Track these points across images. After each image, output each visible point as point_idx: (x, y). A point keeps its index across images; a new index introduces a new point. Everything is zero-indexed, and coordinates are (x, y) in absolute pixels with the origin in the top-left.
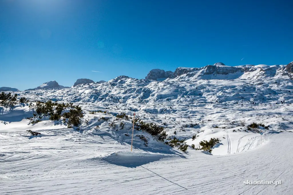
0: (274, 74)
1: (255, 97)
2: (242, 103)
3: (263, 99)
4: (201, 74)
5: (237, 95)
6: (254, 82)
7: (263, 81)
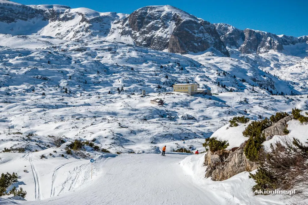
0: (106, 32)
1: (70, 78)
2: (44, 90)
3: (86, 83)
5: (34, 71)
6: (68, 46)
7: (86, 45)
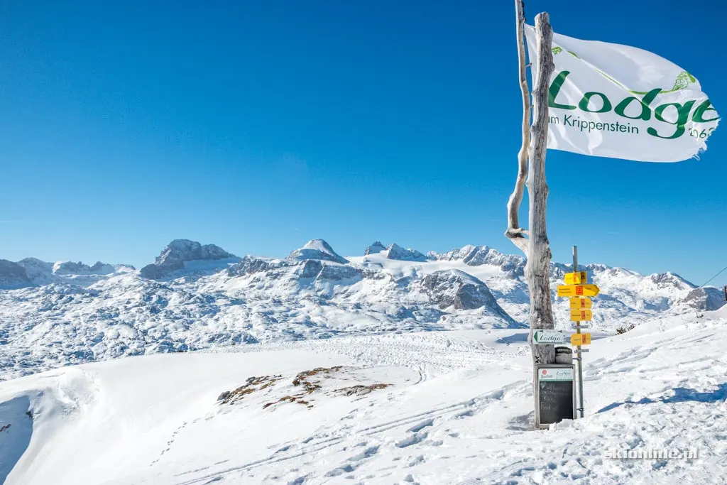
0: (408, 290)
4: (295, 276)
